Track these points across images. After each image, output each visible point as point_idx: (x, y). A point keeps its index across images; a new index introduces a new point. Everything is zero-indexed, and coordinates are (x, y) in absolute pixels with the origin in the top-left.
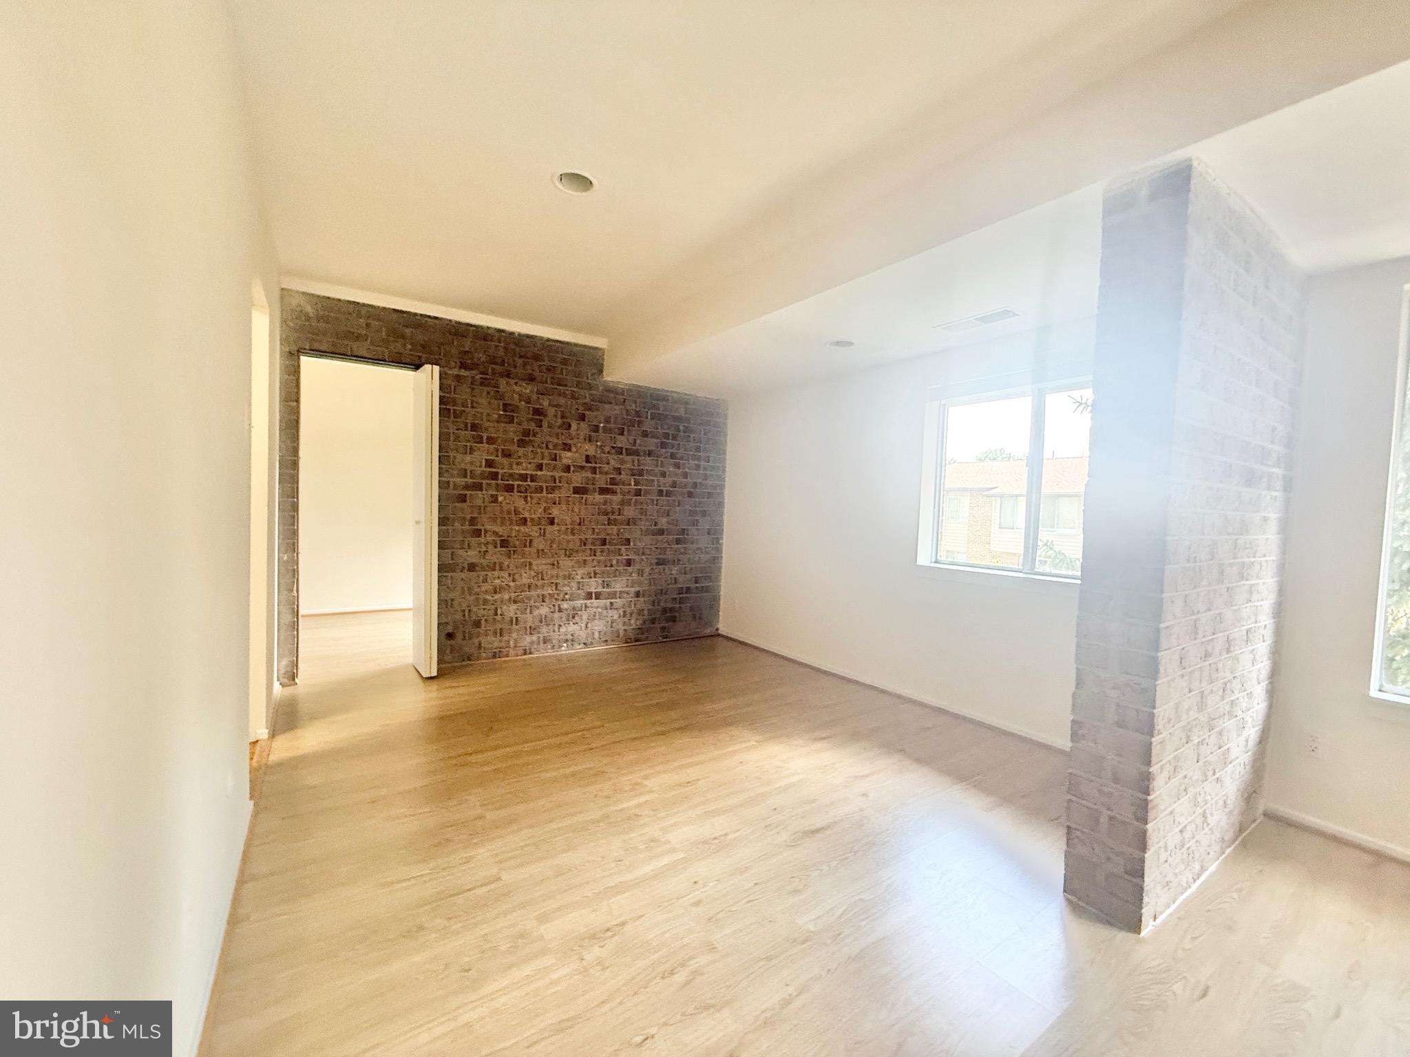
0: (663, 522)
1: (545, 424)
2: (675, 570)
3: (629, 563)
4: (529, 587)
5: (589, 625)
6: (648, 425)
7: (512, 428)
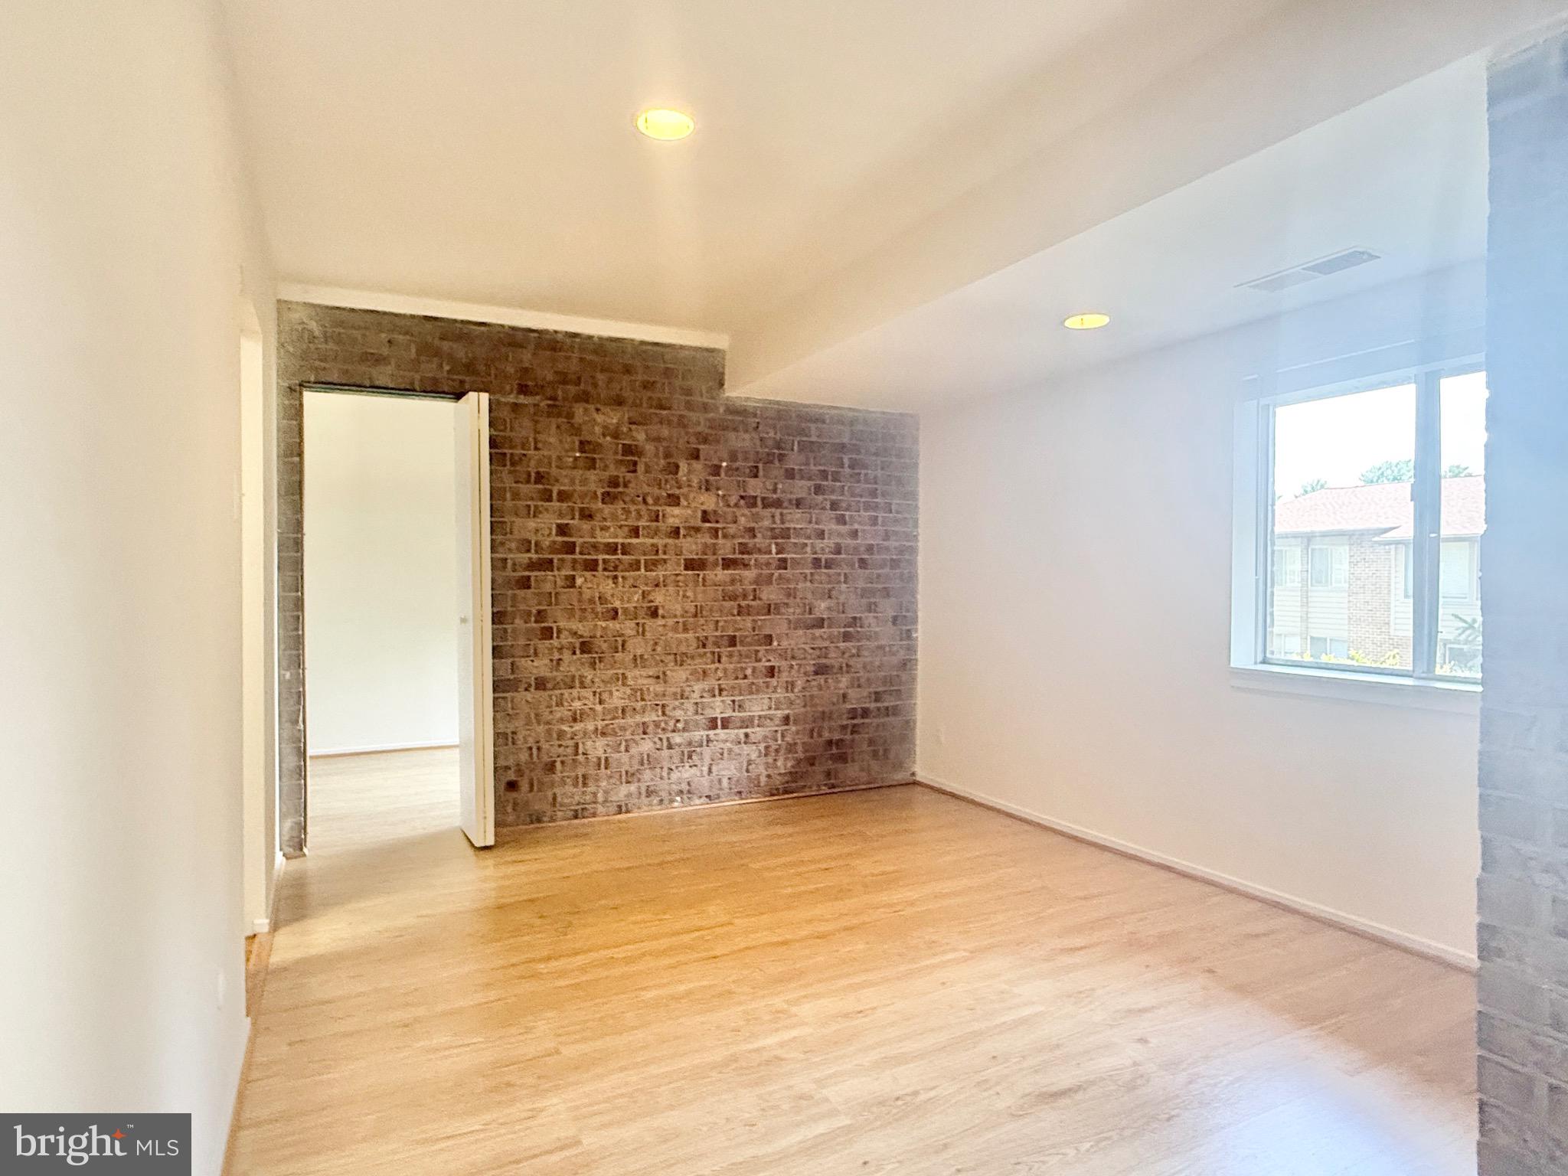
0: (822, 607)
1: (641, 468)
2: (845, 681)
3: (771, 672)
4: (623, 711)
5: (714, 768)
6: (795, 460)
7: (592, 476)
